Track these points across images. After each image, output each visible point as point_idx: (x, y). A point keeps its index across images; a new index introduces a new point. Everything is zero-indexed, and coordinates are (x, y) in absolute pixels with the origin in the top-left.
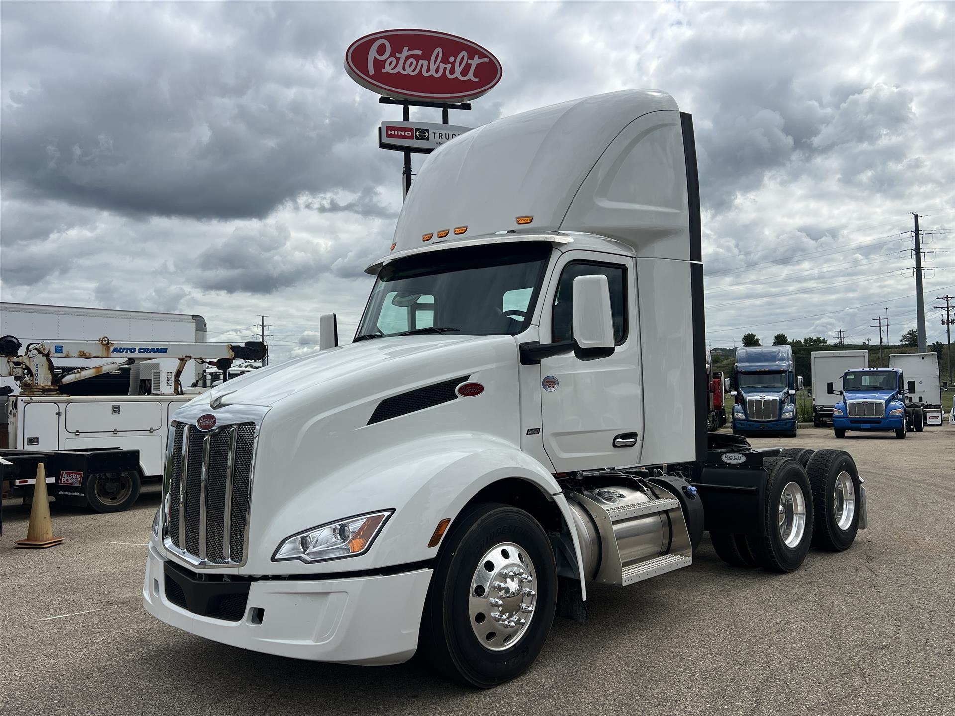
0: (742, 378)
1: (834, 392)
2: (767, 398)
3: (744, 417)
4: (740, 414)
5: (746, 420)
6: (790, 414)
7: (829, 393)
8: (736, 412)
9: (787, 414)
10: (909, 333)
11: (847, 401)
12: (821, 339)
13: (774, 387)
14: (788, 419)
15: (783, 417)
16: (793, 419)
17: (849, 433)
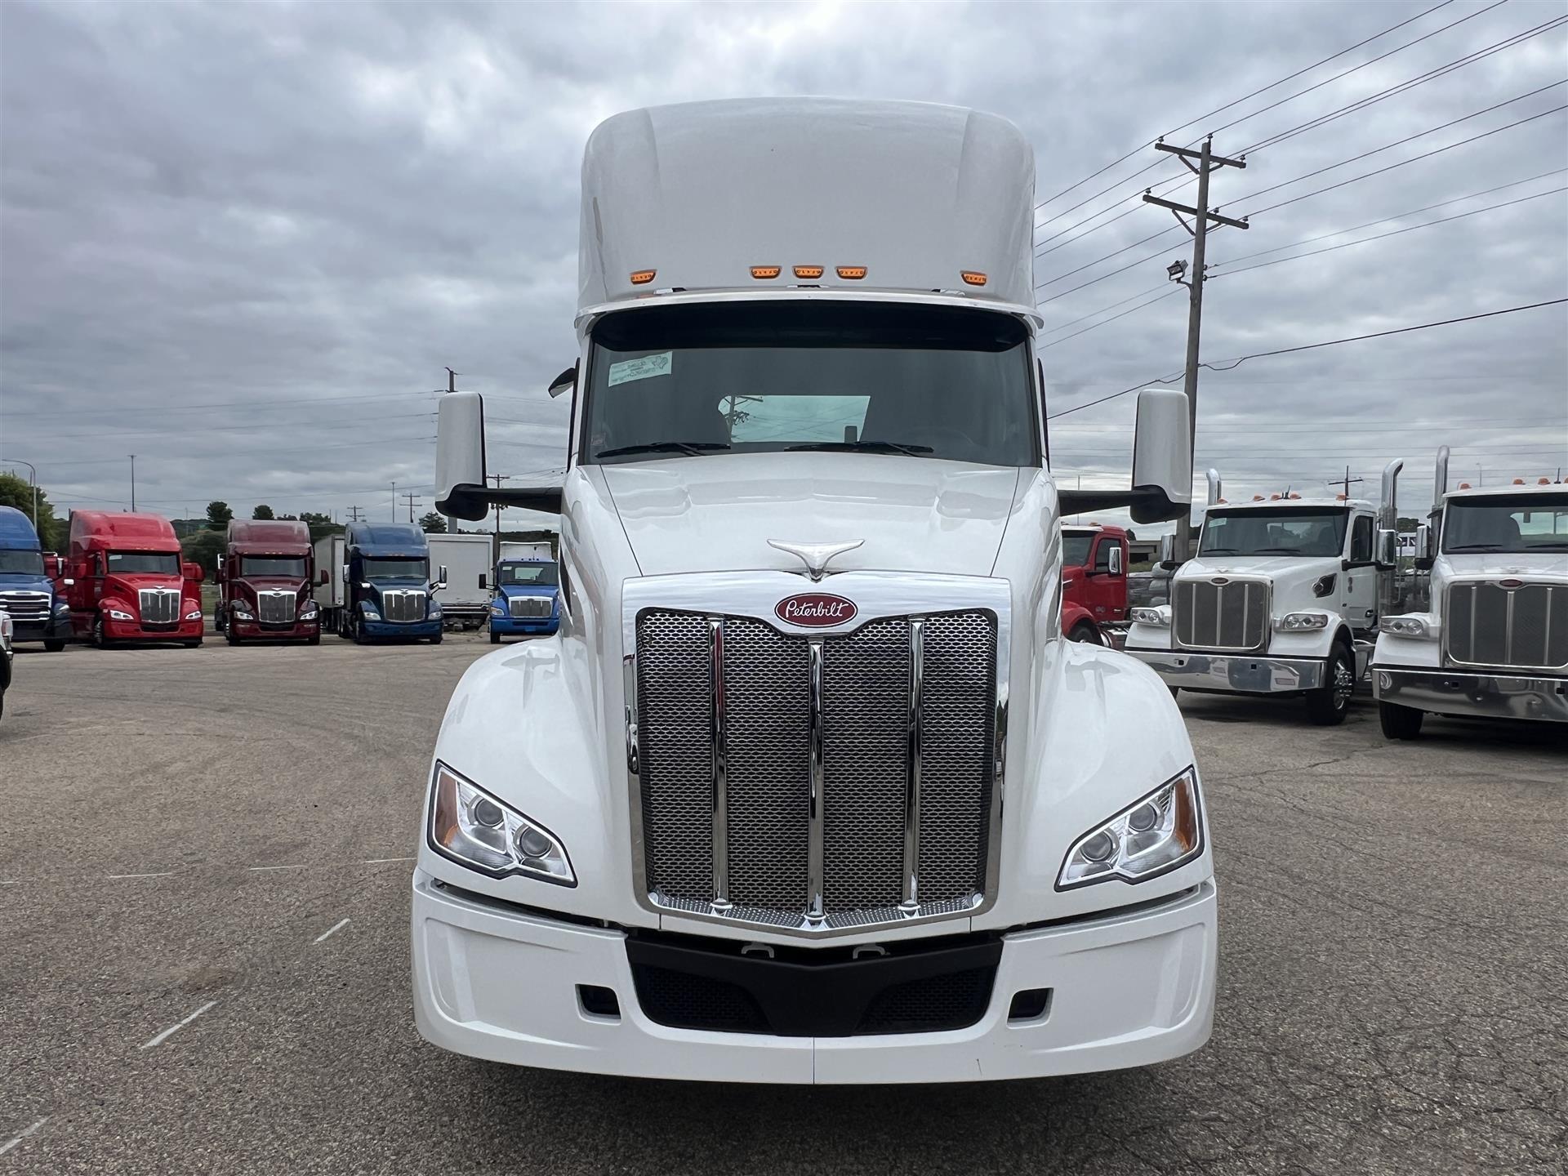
0: (367, 564)
1: (487, 587)
2: (410, 592)
3: (378, 618)
4: (372, 614)
5: (383, 621)
6: (437, 614)
7: (480, 587)
8: (366, 611)
9: (434, 614)
10: (427, 517)
11: (510, 598)
12: (323, 516)
13: (412, 578)
14: (436, 621)
15: (430, 618)
16: (441, 620)
17: (502, 638)
